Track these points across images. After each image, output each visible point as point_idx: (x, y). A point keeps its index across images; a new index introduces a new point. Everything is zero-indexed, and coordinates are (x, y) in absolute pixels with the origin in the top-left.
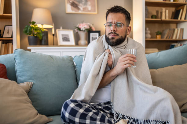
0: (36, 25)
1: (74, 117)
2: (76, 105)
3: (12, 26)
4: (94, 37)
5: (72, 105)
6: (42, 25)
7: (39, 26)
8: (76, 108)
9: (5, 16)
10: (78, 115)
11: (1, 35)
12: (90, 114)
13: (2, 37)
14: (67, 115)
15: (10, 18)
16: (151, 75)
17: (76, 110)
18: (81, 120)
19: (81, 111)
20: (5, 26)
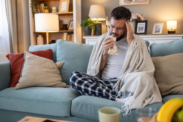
0: (91, 19)
1: (74, 82)
2: (77, 75)
3: (73, 21)
4: (141, 26)
5: (75, 75)
6: (97, 18)
7: (93, 19)
8: (77, 77)
9: (69, 13)
10: (77, 81)
11: (67, 28)
12: (86, 82)
13: (68, 30)
14: (76, 84)
15: (72, 15)
16: (153, 62)
17: (76, 78)
18: (78, 84)
19: (80, 79)
20: (70, 21)
